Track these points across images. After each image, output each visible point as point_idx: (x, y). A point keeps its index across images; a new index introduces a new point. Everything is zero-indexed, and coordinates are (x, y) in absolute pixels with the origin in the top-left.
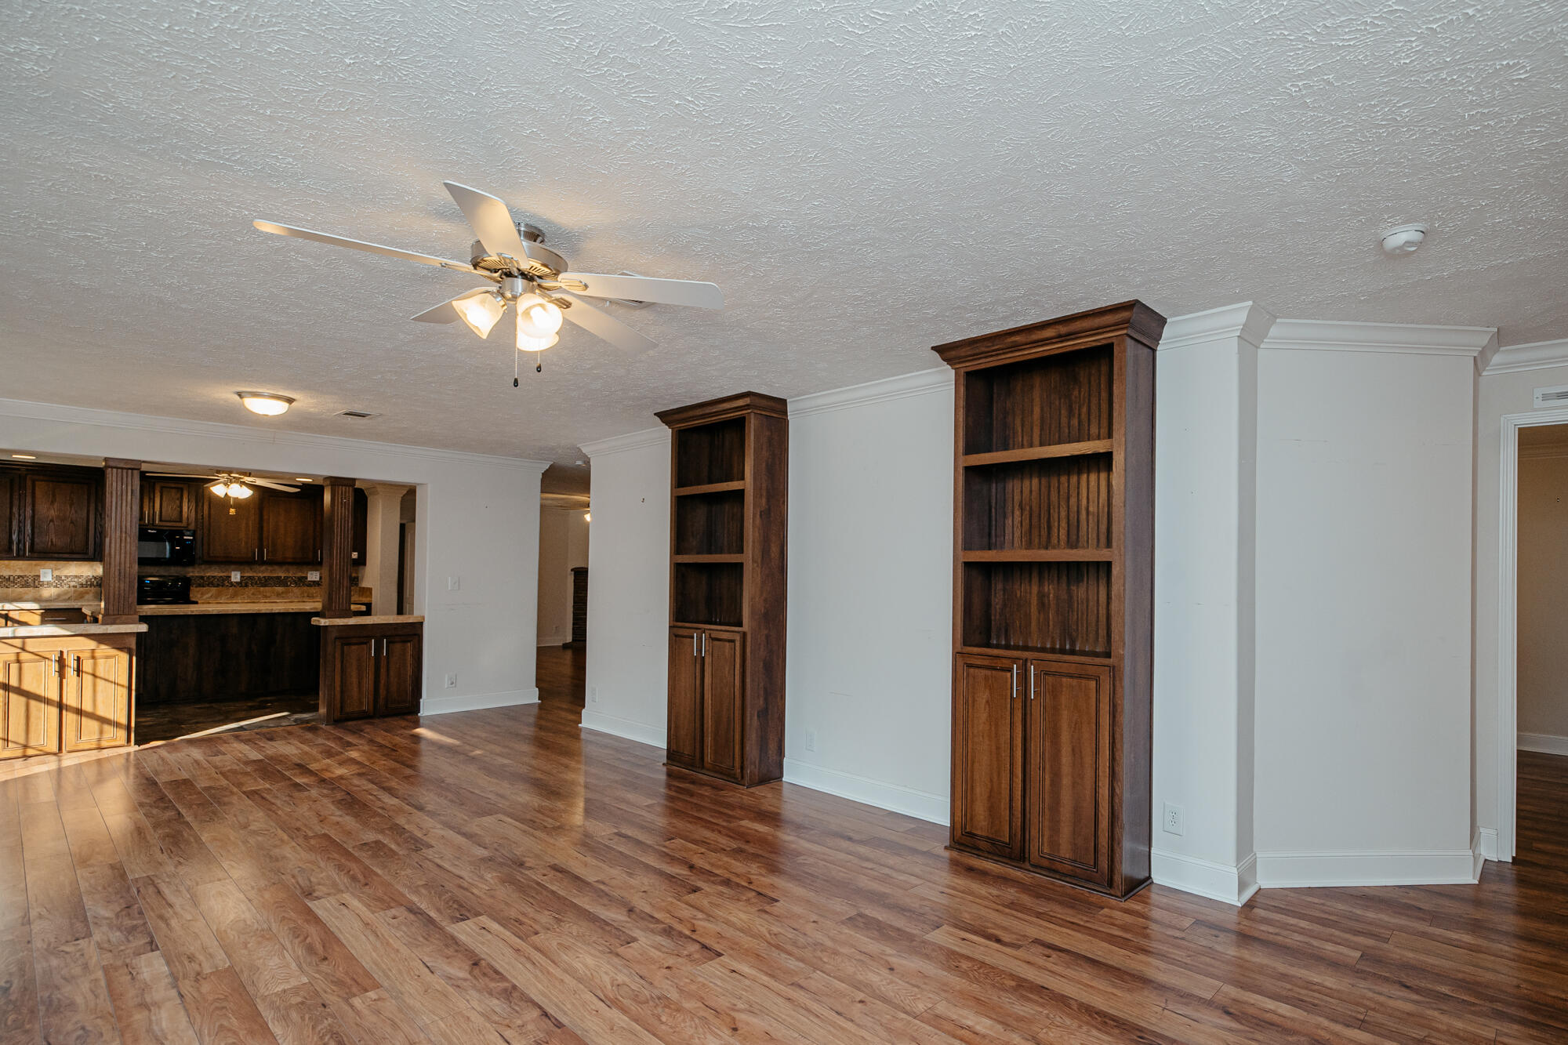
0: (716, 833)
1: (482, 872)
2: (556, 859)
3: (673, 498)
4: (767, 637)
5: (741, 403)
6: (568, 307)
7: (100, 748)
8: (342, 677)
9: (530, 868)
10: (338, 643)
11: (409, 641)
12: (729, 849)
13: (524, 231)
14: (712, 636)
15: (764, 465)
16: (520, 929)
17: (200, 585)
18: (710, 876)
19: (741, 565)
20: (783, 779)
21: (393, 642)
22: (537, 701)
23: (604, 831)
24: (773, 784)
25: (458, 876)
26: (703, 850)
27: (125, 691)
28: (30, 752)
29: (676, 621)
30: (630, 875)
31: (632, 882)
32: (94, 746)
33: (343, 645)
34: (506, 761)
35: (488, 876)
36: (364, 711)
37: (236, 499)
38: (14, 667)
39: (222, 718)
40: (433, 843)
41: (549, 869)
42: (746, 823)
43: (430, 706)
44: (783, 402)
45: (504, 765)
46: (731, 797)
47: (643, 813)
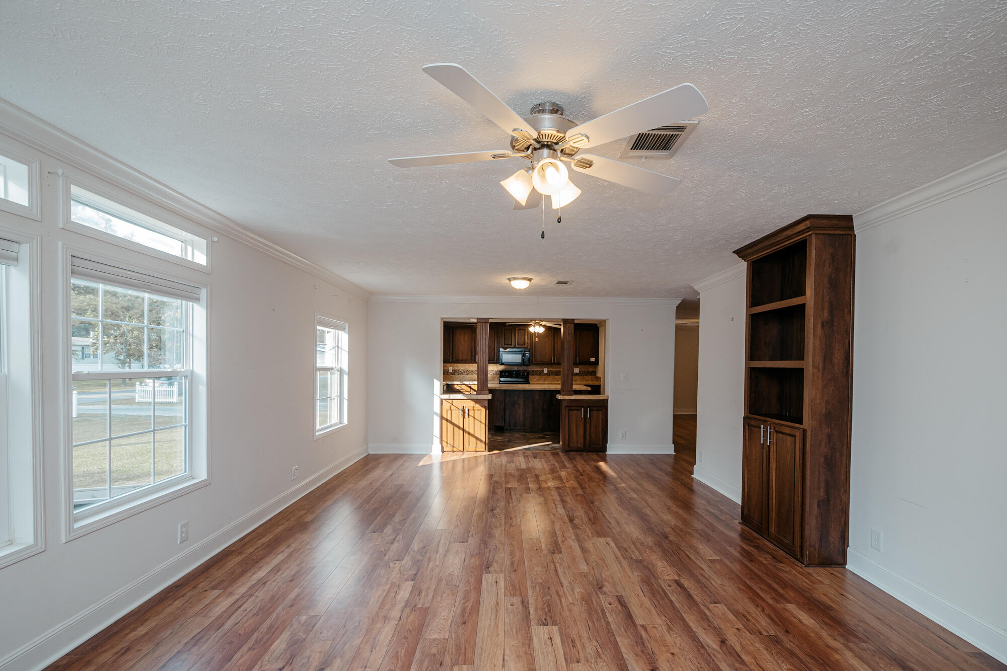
0: (759, 609)
1: (576, 585)
2: (625, 591)
3: (748, 317)
4: (829, 436)
5: (801, 227)
6: (591, 166)
7: (476, 451)
8: (568, 428)
9: (605, 593)
10: (567, 409)
11: (601, 410)
12: (765, 634)
13: (549, 109)
14: (776, 429)
15: (826, 279)
16: (570, 650)
17: (533, 375)
18: (736, 660)
19: (801, 371)
20: (847, 567)
21: (593, 410)
22: (672, 452)
23: (669, 575)
24: (835, 570)
25: (561, 583)
26: (740, 626)
27: (484, 426)
28: (455, 449)
29: (750, 414)
30: (669, 629)
31: (669, 638)
32: (474, 450)
33: (569, 410)
34: (635, 496)
35: (577, 590)
36: (579, 448)
37: (538, 333)
38: (449, 411)
39: (525, 441)
40: (563, 550)
41: (615, 599)
42: (791, 607)
43: (613, 449)
44: (849, 218)
45: (632, 499)
46: (786, 572)
47: (704, 566)
